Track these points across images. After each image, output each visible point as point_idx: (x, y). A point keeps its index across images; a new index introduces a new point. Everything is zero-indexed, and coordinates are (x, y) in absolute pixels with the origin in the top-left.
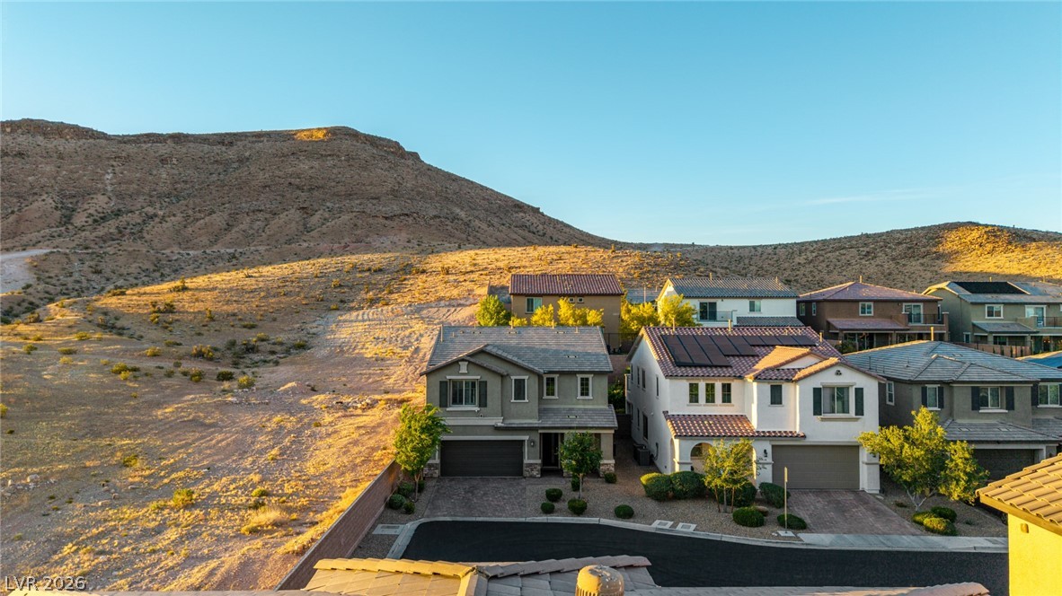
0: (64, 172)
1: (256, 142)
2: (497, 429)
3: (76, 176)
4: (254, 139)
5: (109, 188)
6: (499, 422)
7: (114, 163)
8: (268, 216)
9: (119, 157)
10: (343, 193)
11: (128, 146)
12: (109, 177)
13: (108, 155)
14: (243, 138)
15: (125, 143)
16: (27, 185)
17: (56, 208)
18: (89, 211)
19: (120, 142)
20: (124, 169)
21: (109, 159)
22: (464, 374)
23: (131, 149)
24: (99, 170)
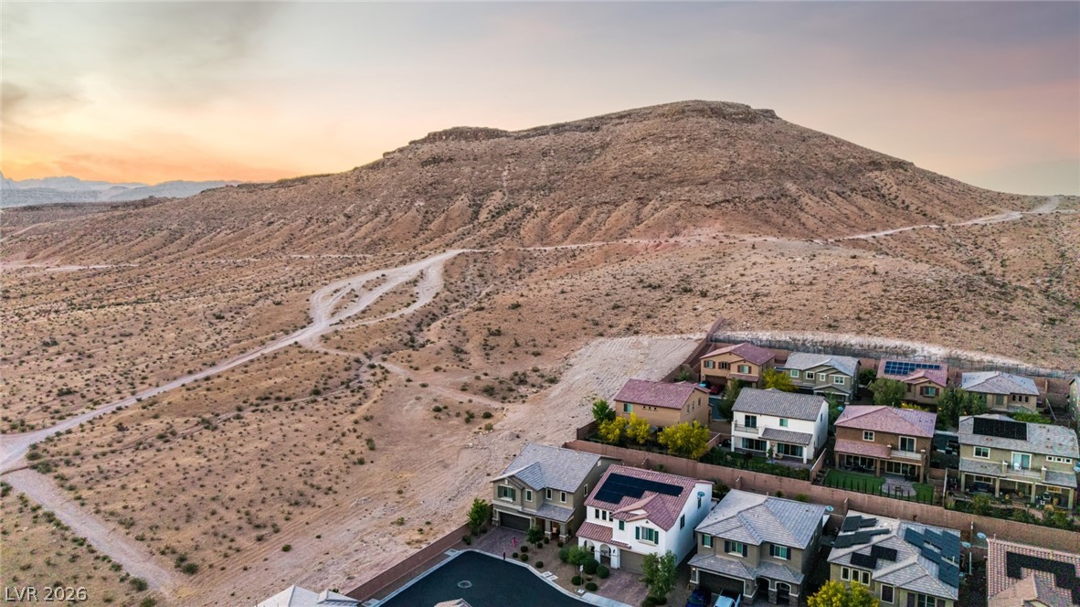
0: (477, 173)
1: (618, 124)
2: (519, 512)
3: (484, 174)
4: (617, 121)
5: (505, 184)
6: (520, 508)
7: (510, 160)
8: (611, 207)
9: (513, 154)
10: (677, 180)
11: (521, 142)
12: (505, 173)
13: (506, 153)
14: (608, 121)
15: (519, 138)
16: (453, 186)
17: (470, 206)
18: (490, 208)
19: (516, 139)
20: (516, 165)
21: (507, 156)
22: (506, 484)
23: (523, 143)
24: (500, 169)
